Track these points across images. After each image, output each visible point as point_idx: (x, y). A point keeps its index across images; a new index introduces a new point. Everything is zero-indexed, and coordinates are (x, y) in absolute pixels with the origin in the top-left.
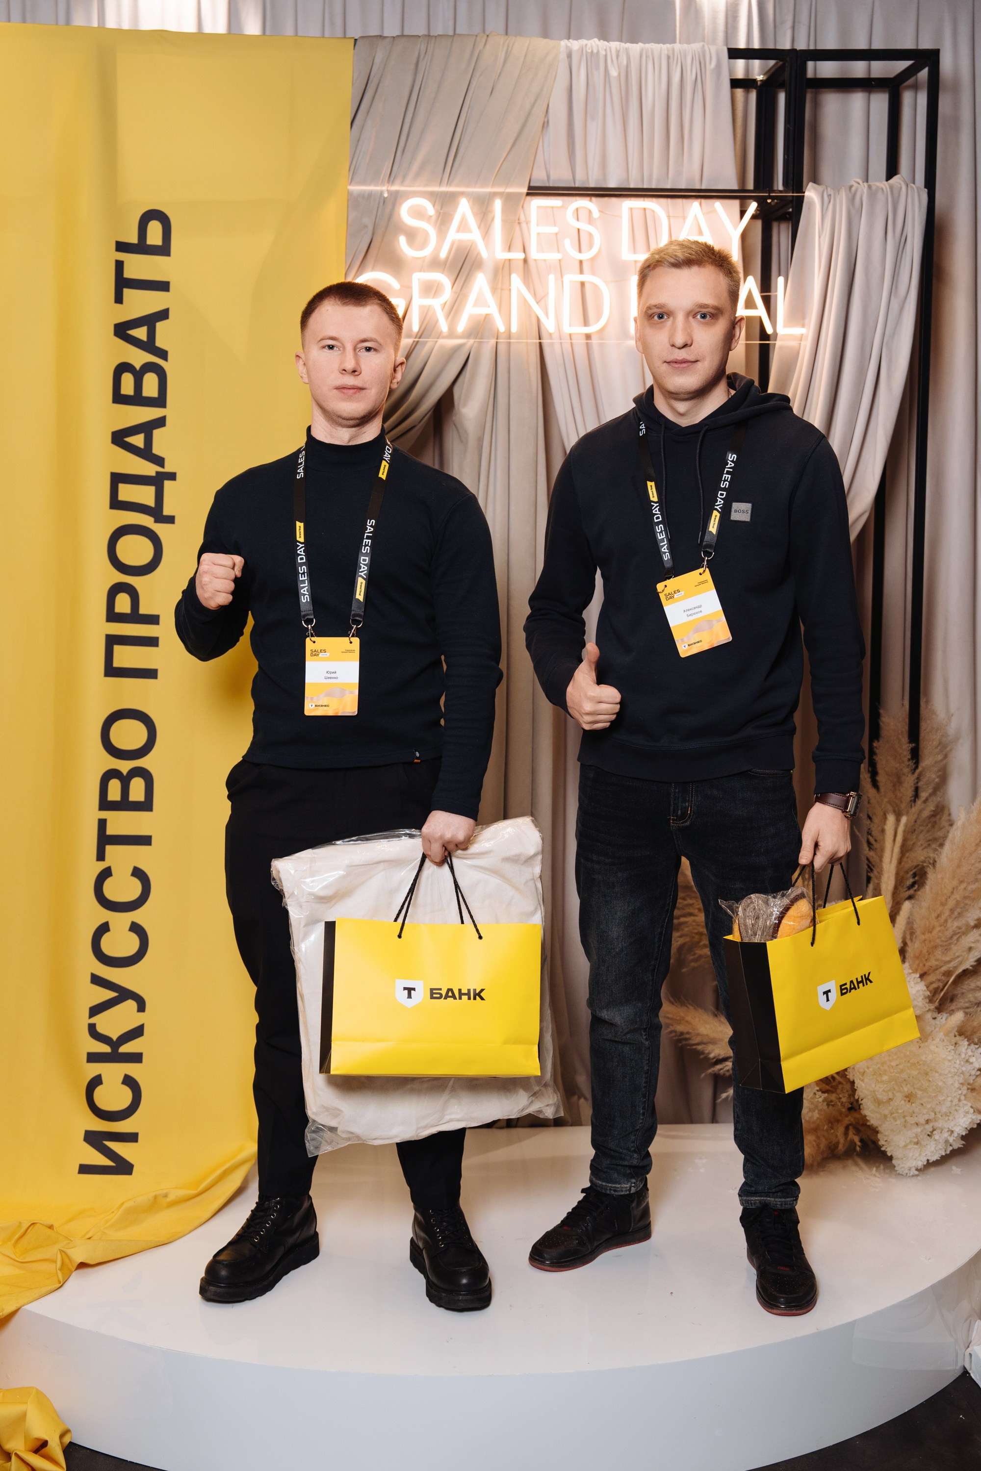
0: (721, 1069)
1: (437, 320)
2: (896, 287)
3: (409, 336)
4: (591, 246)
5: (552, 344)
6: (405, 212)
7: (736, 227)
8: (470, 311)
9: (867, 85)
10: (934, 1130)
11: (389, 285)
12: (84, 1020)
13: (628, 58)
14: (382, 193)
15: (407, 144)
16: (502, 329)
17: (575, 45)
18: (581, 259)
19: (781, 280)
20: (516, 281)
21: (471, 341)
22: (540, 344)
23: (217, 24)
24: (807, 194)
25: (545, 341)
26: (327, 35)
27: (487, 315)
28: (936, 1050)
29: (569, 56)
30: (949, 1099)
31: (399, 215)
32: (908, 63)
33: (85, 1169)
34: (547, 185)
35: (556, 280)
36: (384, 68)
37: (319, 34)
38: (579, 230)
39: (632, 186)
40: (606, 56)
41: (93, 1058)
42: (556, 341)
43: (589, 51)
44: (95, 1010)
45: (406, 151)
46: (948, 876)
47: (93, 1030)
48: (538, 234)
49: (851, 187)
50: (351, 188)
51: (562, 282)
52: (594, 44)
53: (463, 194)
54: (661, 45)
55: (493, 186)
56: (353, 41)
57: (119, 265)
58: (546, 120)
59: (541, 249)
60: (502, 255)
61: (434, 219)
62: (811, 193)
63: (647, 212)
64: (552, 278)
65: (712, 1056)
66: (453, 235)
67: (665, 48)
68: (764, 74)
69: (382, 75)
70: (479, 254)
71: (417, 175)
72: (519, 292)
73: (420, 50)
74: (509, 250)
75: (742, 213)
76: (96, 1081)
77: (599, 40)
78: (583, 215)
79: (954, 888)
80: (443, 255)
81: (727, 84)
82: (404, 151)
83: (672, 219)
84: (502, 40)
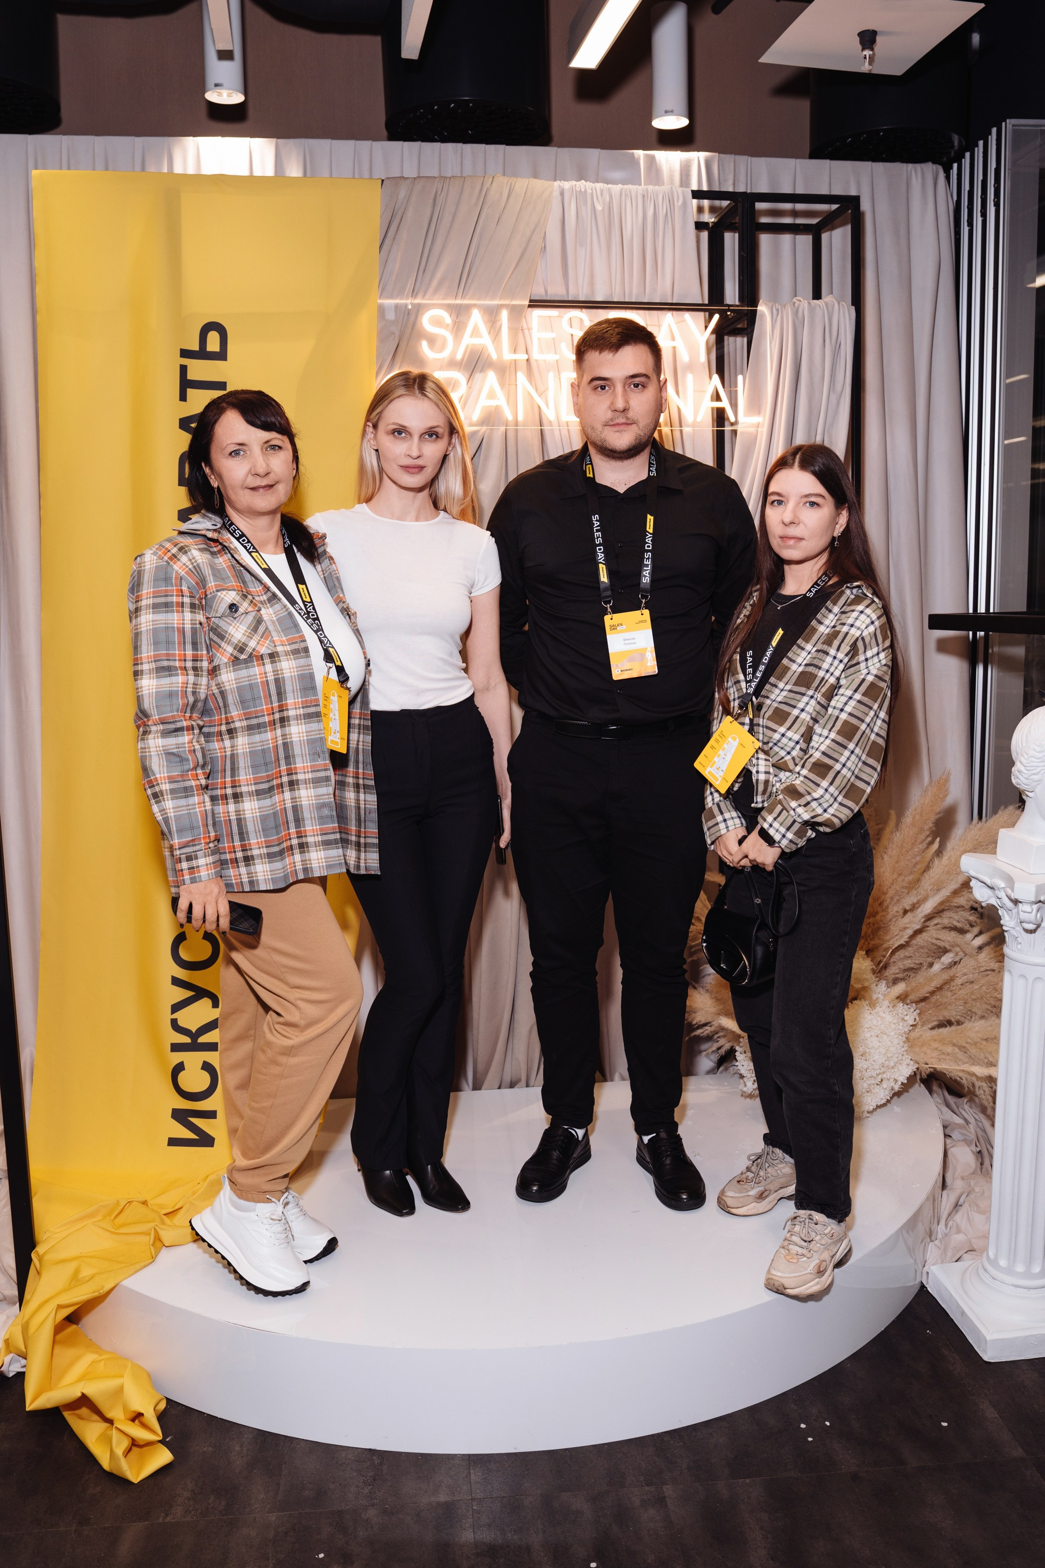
0: (702, 1033)
2: (834, 385)
6: (426, 321)
7: (702, 335)
8: (482, 403)
10: (882, 1080)
12: (168, 1016)
13: (611, 196)
14: (406, 305)
15: (428, 265)
16: (509, 417)
17: (567, 185)
19: (739, 377)
20: (521, 377)
21: (484, 428)
22: (541, 429)
23: (265, 168)
24: (759, 308)
25: (545, 428)
26: (356, 176)
27: (497, 406)
28: (884, 1015)
29: (562, 194)
30: (896, 1055)
31: (422, 323)
32: (832, 207)
33: (173, 1142)
34: (545, 298)
36: (407, 203)
37: (349, 176)
39: (615, 300)
40: (592, 194)
41: (176, 1048)
42: (556, 428)
43: (579, 190)
44: (176, 1008)
45: (427, 269)
46: (888, 870)
47: (175, 1024)
48: (539, 339)
49: (794, 303)
50: (380, 301)
52: (581, 185)
53: (475, 305)
55: (500, 299)
56: (380, 182)
57: (183, 369)
58: (543, 245)
59: (541, 352)
60: (508, 356)
61: (451, 327)
62: (762, 308)
65: (694, 1022)
66: (468, 340)
67: (637, 188)
68: (714, 215)
69: (405, 207)
70: (489, 355)
71: (436, 291)
72: (524, 387)
73: (437, 188)
74: (515, 352)
75: (707, 323)
76: (179, 1068)
77: (586, 182)
78: (576, 323)
79: (893, 880)
80: (459, 356)
81: (692, 225)
82: (424, 270)
84: (505, 179)
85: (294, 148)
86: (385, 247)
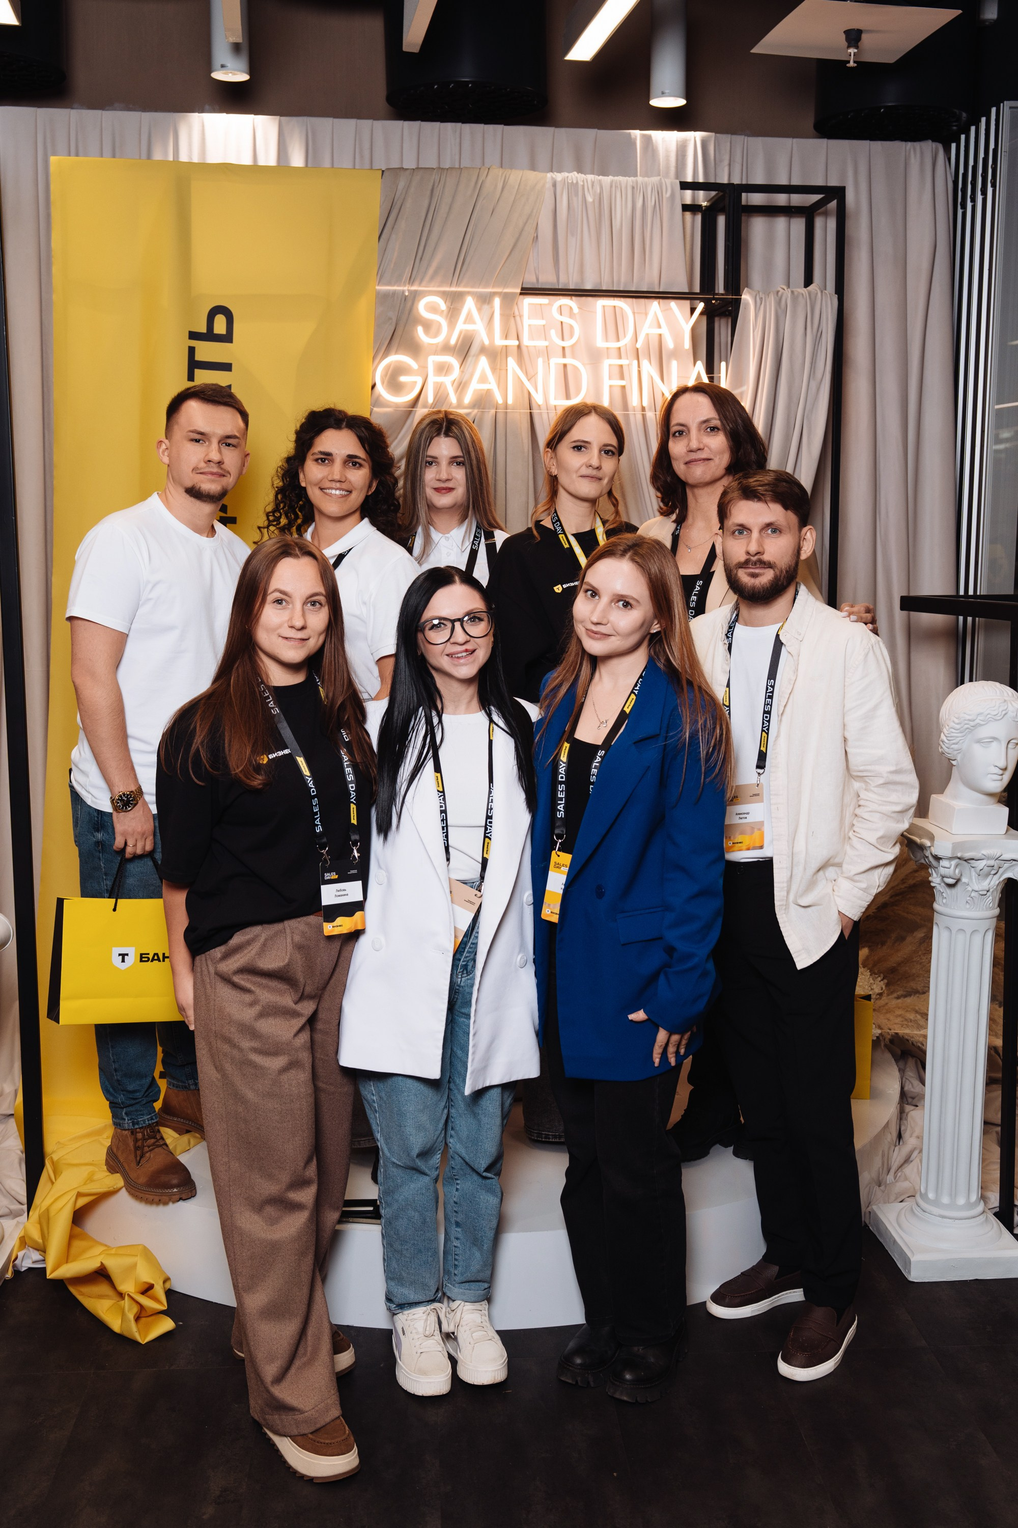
1: (448, 394)
2: (815, 371)
3: (425, 406)
4: (572, 336)
5: (541, 414)
6: (422, 307)
7: (687, 322)
8: (474, 387)
9: (789, 211)
11: (410, 366)
13: (601, 188)
14: (403, 292)
15: (424, 253)
16: (500, 401)
17: (559, 177)
18: (564, 346)
19: (723, 364)
20: (512, 363)
21: (476, 411)
22: (531, 413)
23: (268, 158)
24: (743, 297)
25: (535, 411)
26: (357, 167)
27: (488, 390)
29: (554, 185)
31: (418, 310)
32: (819, 197)
34: (537, 287)
35: (544, 362)
36: (406, 194)
37: (350, 166)
38: (562, 322)
39: (604, 288)
40: (583, 186)
42: (544, 411)
43: (570, 182)
45: (423, 258)
48: (530, 326)
49: (778, 292)
50: (378, 288)
51: (549, 364)
52: (573, 176)
53: (469, 293)
54: (627, 178)
55: (493, 287)
56: (381, 172)
57: (192, 350)
58: (535, 235)
59: (532, 338)
60: (499, 342)
61: (445, 313)
62: (747, 296)
63: (617, 309)
64: (540, 361)
66: (461, 326)
67: (630, 180)
68: (708, 202)
69: (404, 198)
70: (481, 341)
71: (432, 278)
72: (514, 372)
73: (435, 179)
74: (506, 338)
75: (693, 310)
77: (577, 173)
78: (565, 310)
80: (453, 342)
81: (680, 208)
82: (421, 259)
83: (636, 315)
84: (500, 172)
85: (297, 126)
86: (383, 236)
